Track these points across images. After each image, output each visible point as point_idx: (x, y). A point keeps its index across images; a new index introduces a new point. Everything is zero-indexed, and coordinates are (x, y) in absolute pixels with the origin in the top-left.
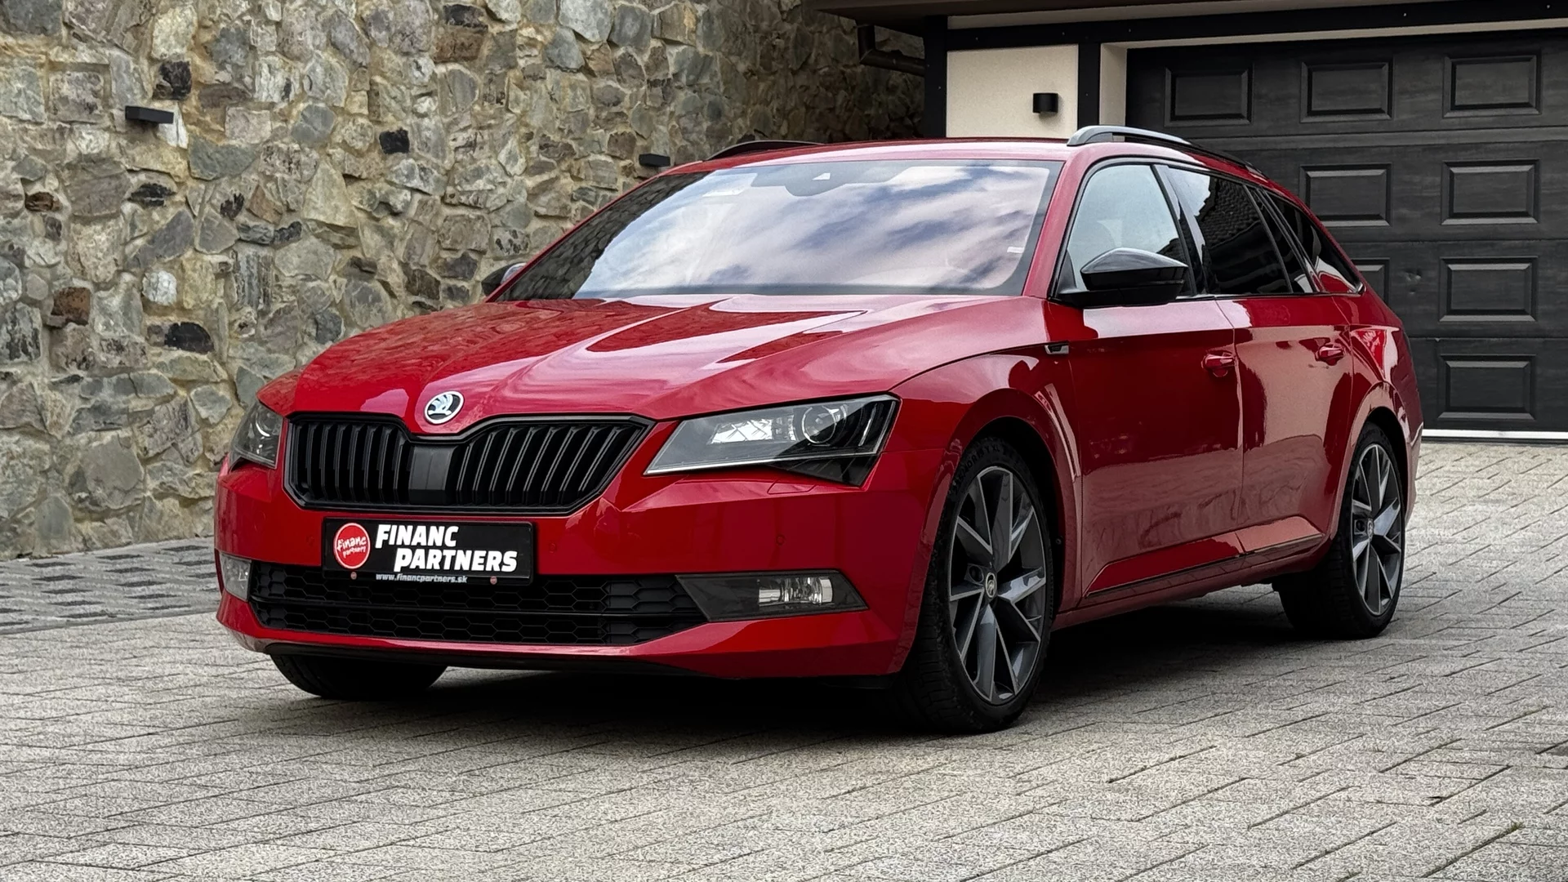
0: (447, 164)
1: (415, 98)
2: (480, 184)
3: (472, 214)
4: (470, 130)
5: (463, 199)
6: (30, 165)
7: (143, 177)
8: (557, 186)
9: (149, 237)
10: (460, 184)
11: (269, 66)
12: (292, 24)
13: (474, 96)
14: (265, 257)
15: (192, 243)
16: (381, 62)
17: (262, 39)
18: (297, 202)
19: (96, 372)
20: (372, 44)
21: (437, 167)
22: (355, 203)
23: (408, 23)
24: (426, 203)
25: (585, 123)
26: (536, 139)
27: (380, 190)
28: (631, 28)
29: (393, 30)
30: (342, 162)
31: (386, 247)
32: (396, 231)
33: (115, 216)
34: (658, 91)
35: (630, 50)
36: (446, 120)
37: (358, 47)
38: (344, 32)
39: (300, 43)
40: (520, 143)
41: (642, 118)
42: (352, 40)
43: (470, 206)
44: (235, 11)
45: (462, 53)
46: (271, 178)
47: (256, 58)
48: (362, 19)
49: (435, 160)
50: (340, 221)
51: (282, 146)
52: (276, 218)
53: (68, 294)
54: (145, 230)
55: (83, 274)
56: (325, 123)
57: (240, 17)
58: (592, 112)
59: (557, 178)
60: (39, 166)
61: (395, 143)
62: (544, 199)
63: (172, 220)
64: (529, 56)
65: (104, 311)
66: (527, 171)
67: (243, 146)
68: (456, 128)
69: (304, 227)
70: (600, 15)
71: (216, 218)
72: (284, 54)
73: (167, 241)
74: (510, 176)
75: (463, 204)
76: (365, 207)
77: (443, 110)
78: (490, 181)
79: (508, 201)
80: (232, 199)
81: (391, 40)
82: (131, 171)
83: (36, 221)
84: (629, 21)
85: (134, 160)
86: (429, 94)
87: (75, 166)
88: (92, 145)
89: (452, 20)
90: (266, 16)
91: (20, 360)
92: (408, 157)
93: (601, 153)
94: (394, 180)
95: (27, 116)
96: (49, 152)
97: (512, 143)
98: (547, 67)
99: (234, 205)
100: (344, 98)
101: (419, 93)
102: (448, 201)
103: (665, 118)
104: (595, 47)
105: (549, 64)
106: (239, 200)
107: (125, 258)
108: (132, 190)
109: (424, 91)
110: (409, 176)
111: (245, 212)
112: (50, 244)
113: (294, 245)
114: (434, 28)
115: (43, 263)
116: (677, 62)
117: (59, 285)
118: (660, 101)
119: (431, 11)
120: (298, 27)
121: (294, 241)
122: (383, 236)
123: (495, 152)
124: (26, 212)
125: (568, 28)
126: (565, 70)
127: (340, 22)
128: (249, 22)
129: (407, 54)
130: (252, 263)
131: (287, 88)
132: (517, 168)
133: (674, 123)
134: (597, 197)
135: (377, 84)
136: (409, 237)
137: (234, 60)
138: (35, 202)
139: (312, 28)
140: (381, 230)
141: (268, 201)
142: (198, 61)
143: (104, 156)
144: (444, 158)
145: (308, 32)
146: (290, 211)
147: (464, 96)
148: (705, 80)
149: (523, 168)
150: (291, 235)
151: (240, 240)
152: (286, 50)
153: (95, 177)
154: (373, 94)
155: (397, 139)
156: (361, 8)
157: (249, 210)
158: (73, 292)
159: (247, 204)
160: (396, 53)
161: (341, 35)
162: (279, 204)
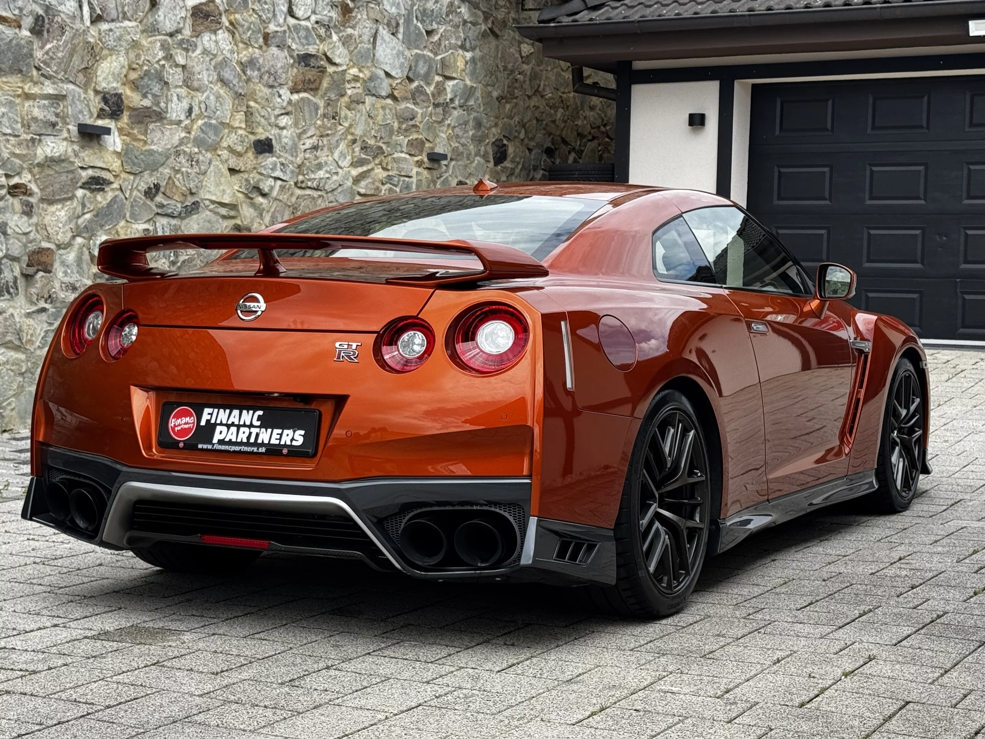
0: (299, 160)
1: (277, 116)
2: (321, 174)
3: (315, 194)
4: (314, 138)
5: (309, 184)
6: (11, 164)
7: (90, 172)
8: (372, 173)
9: (94, 212)
10: (307, 174)
11: (178, 95)
12: (193, 67)
13: (317, 114)
14: (175, 225)
15: (124, 217)
16: (254, 92)
17: (173, 77)
18: (197, 187)
19: (58, 305)
20: (249, 80)
21: (292, 162)
22: (236, 188)
23: (272, 66)
24: (284, 187)
25: (391, 132)
26: (359, 143)
27: (253, 178)
28: (422, 69)
29: (262, 70)
30: (227, 161)
31: (257, 217)
32: (264, 206)
33: (71, 199)
34: (440, 110)
35: (422, 83)
36: (298, 131)
37: (238, 83)
38: (229, 72)
39: (199, 80)
40: (348, 146)
41: (429, 129)
42: (234, 77)
43: (314, 189)
44: (154, 58)
45: (310, 86)
46: (178, 171)
47: (169, 90)
48: (241, 63)
49: (290, 158)
50: (226, 200)
51: (187, 149)
52: (182, 199)
53: (38, 252)
54: (92, 208)
55: (48, 238)
56: (216, 134)
57: (158, 62)
58: (396, 125)
59: (373, 169)
60: (18, 165)
61: (264, 147)
62: (363, 183)
63: (111, 200)
64: (354, 88)
65: (63, 263)
66: (353, 165)
67: (160, 150)
68: (305, 136)
69: (202, 204)
70: (403, 60)
71: (141, 198)
72: (188, 87)
73: (106, 215)
74: (341, 168)
75: (310, 188)
76: (243, 190)
77: (296, 124)
78: (327, 172)
79: (340, 185)
80: (152, 186)
81: (261, 77)
82: (82, 168)
83: (16, 203)
84: (421, 63)
85: (84, 160)
86: (287, 114)
87: (43, 165)
88: (55, 150)
89: (303, 64)
90: (175, 62)
91: (5, 298)
92: (272, 157)
93: (402, 152)
94: (264, 172)
95: (9, 131)
96: (25, 156)
97: (342, 146)
98: (366, 95)
99: (154, 190)
100: (229, 117)
101: (280, 113)
102: (299, 185)
103: (445, 129)
104: (399, 81)
105: (368, 93)
106: (157, 187)
107: (78, 227)
108: (83, 181)
109: (283, 111)
110: (273, 169)
111: (161, 195)
112: (25, 218)
113: (195, 216)
114: (290, 69)
115: (20, 232)
116: (452, 91)
117: (31, 247)
118: (441, 117)
119: (288, 58)
120: (197, 69)
121: (195, 214)
122: (255, 210)
123: (331, 151)
124: (8, 196)
125: (381, 69)
126: (378, 97)
127: (226, 65)
128: (163, 66)
129: (272, 87)
130: (165, 229)
131: (190, 111)
132: (345, 163)
133: (451, 131)
134: (399, 181)
135: (251, 107)
136: (272, 210)
137: (153, 91)
138: (15, 190)
139: (207, 70)
140: (253, 205)
141: (177, 187)
142: (128, 92)
143: (63, 158)
144: (297, 156)
145: (205, 72)
146: (192, 194)
147: (311, 115)
148: (471, 102)
149: (350, 163)
150: (193, 209)
151: (158, 214)
152: (189, 84)
153: (56, 172)
154: (249, 114)
155: (265, 144)
156: (241, 56)
157: (164, 193)
158: (41, 251)
159: (162, 189)
160: (264, 86)
161: (227, 74)
162: (184, 188)
